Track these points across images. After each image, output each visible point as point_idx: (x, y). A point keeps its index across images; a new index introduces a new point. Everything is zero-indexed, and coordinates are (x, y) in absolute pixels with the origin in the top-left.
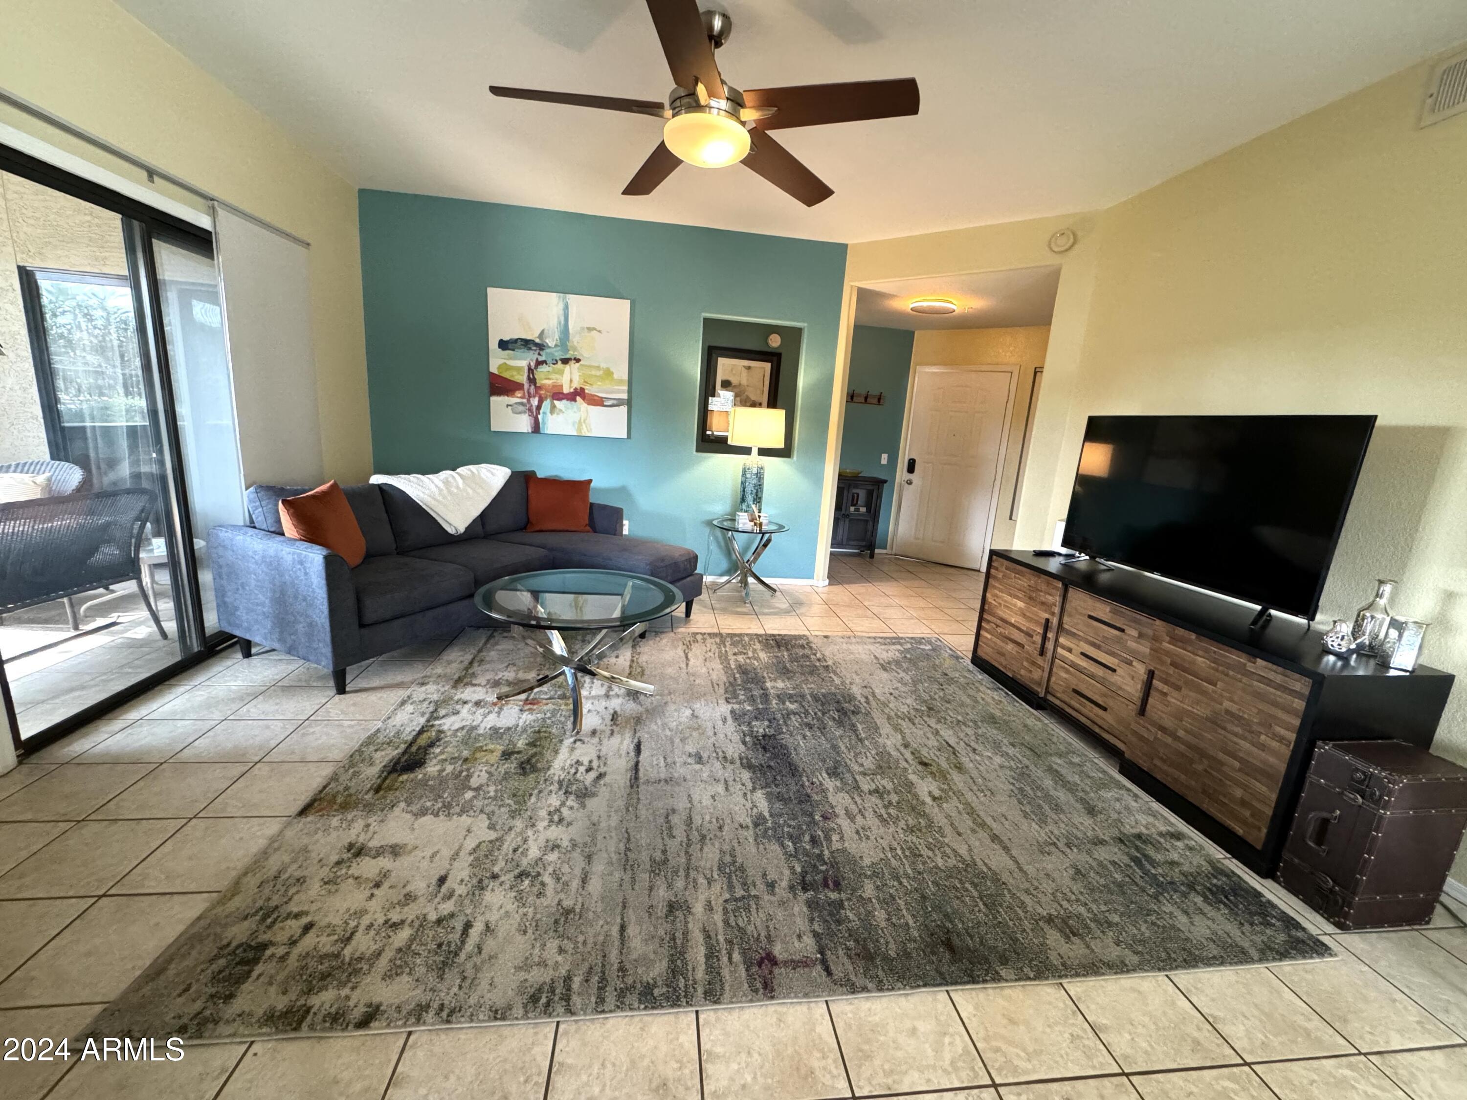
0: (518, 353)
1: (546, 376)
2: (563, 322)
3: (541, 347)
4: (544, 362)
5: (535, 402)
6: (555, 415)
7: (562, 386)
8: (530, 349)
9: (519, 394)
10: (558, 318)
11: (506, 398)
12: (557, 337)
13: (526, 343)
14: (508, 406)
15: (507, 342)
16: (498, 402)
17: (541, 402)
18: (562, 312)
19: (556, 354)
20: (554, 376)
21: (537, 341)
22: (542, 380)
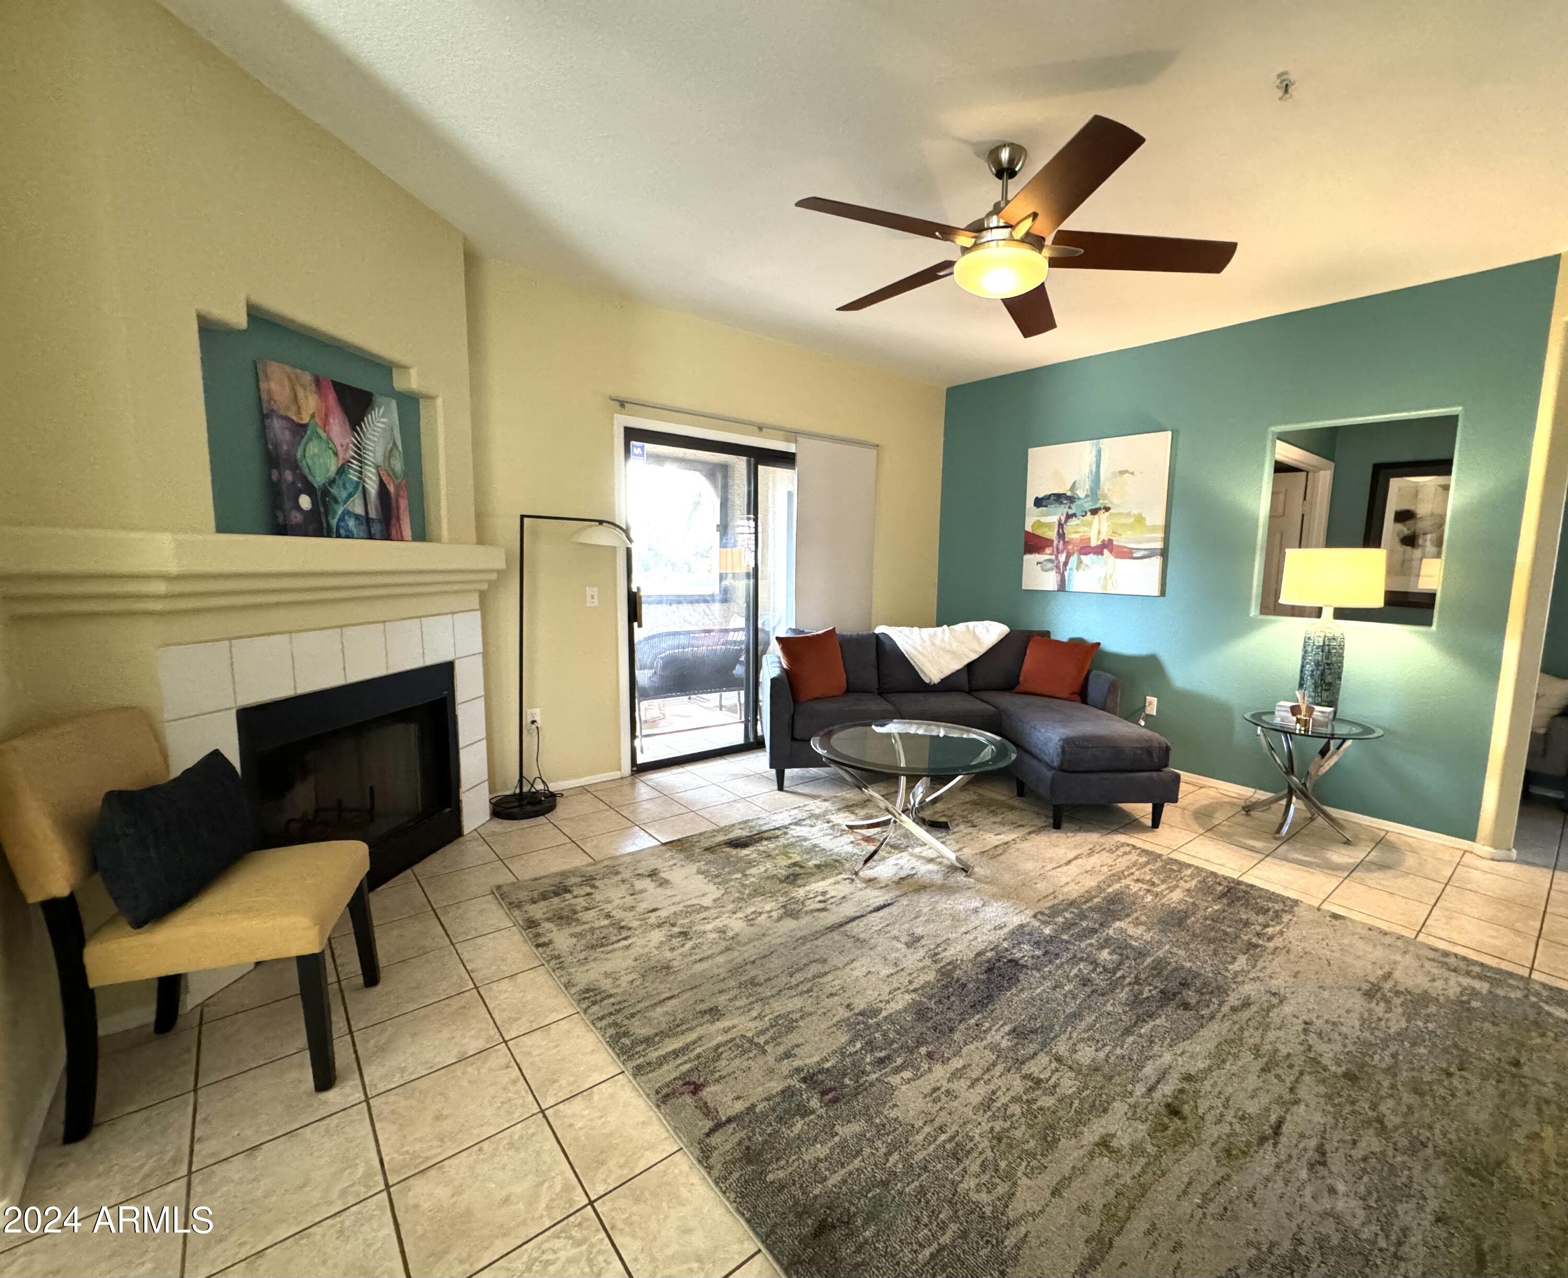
0: (1051, 508)
1: (1075, 531)
2: (1094, 470)
3: (1071, 499)
4: (1074, 515)
5: (1062, 558)
6: (1081, 571)
7: (1089, 539)
8: (1061, 503)
9: (1048, 551)
10: (1090, 466)
11: (1037, 556)
12: (1087, 487)
13: (1059, 498)
14: (1038, 563)
15: (1042, 499)
16: (1031, 560)
17: (1068, 558)
18: (1094, 459)
19: (1086, 505)
20: (1082, 529)
21: (1069, 494)
22: (1070, 533)
